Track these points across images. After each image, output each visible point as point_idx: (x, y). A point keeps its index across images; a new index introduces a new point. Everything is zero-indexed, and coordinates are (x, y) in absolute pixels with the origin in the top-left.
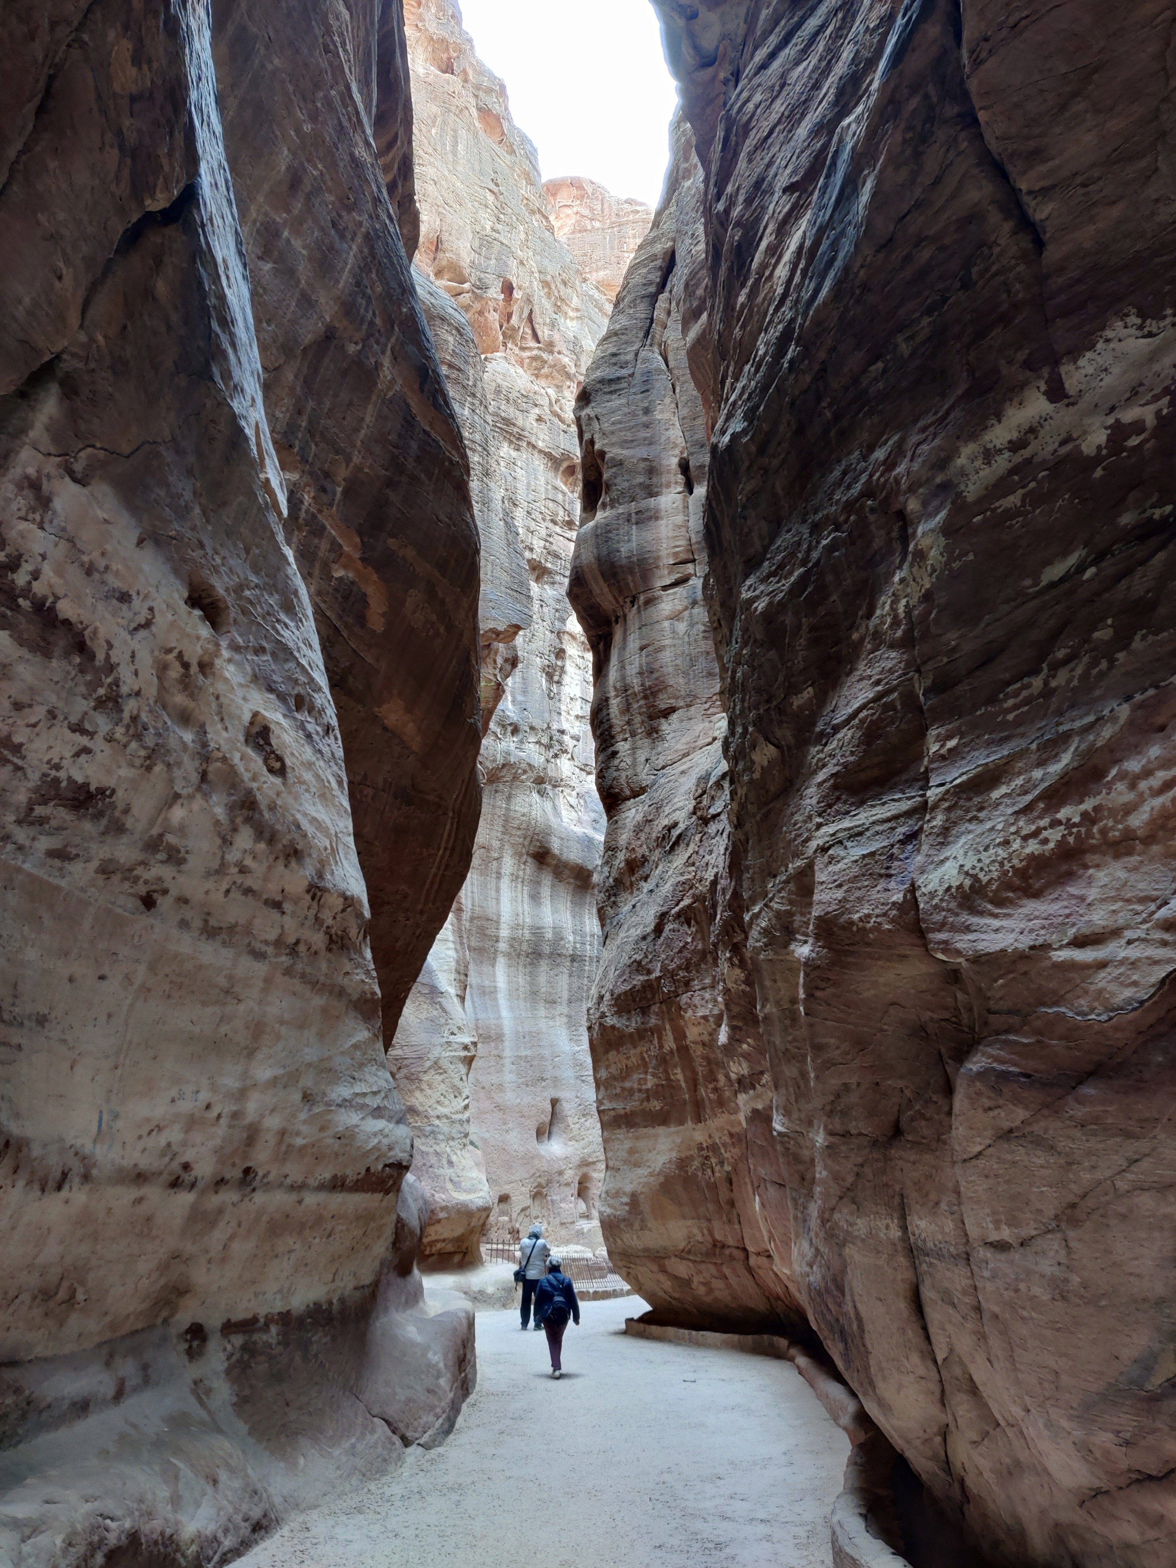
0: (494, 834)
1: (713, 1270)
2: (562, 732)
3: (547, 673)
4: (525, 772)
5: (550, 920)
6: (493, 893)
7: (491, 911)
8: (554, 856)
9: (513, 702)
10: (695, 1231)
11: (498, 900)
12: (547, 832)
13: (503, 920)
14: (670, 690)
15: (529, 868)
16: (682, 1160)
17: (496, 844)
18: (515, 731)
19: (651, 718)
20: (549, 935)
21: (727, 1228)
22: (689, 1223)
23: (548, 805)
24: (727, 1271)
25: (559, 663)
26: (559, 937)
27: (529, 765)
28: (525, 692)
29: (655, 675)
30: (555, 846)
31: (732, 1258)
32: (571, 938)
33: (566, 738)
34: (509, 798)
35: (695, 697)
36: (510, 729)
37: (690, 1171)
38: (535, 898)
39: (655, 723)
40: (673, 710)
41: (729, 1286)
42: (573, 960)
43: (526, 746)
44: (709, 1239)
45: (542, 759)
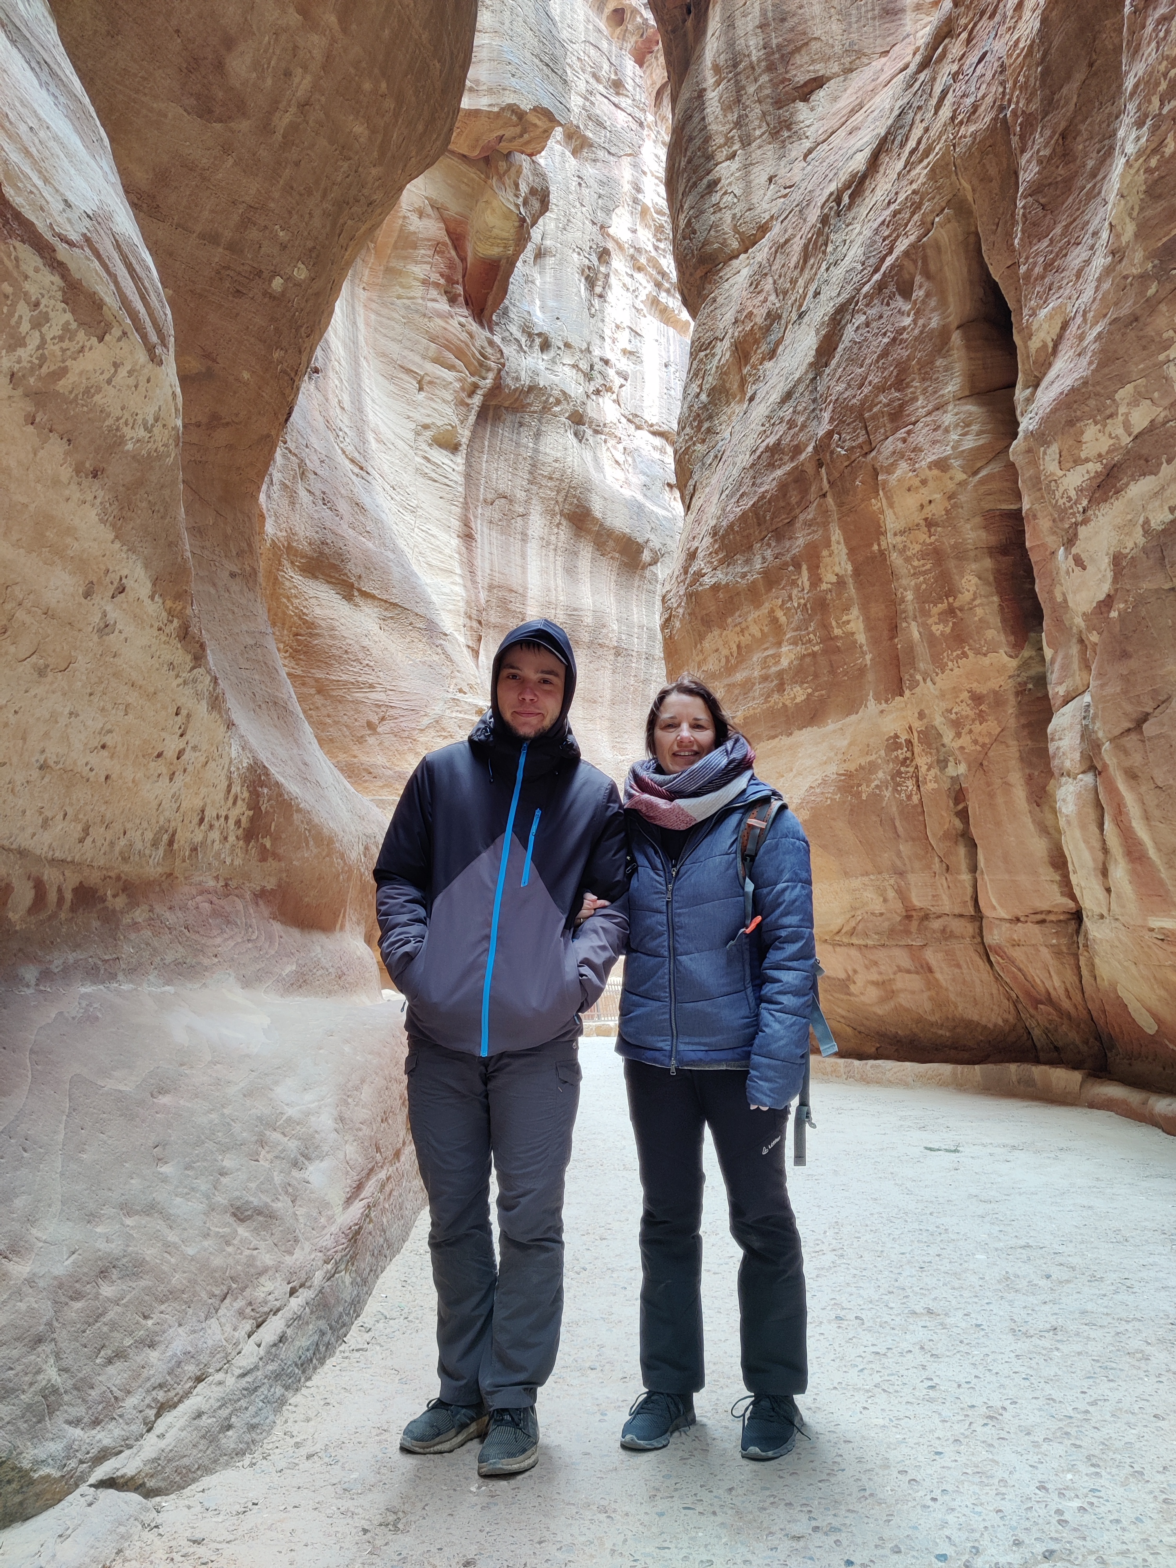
0: (519, 481)
1: (903, 958)
2: (606, 362)
3: (587, 278)
4: (558, 402)
5: (590, 601)
6: (518, 559)
7: (515, 582)
8: (595, 520)
9: (542, 308)
10: (869, 895)
11: (524, 568)
12: (586, 487)
13: (530, 594)
14: (815, 46)
15: (564, 534)
16: (849, 775)
17: (521, 495)
18: (545, 346)
19: (779, 104)
20: (588, 620)
21: (942, 881)
22: (856, 883)
23: (588, 456)
24: (932, 956)
25: (603, 269)
26: (600, 625)
27: (564, 393)
28: (558, 296)
29: (788, 25)
30: (597, 508)
31: (946, 935)
32: (615, 627)
33: (611, 372)
34: (538, 435)
35: (860, 54)
36: (538, 341)
37: (865, 791)
38: (570, 571)
39: (784, 113)
40: (818, 82)
41: (932, 984)
42: (617, 654)
43: (559, 368)
44: (898, 906)
45: (581, 390)
